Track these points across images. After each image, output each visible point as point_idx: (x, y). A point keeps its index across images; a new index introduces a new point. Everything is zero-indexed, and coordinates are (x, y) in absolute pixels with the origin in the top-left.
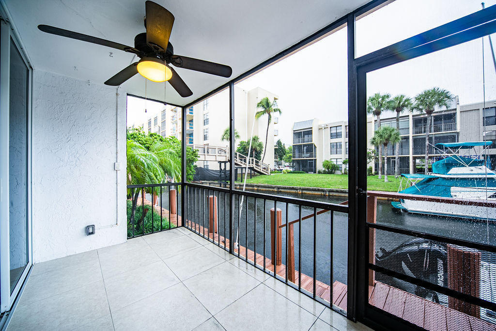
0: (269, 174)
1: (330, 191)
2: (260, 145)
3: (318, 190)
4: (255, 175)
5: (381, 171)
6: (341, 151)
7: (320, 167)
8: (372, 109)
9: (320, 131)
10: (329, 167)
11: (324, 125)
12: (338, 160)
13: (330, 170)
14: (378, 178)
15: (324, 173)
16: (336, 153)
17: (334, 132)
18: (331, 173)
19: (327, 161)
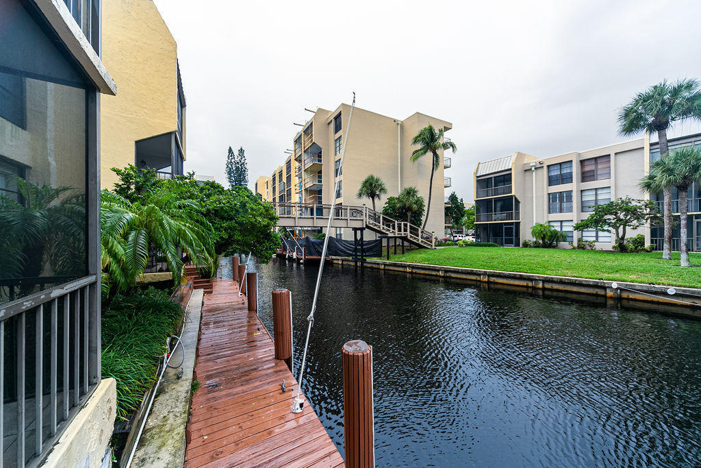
0: (434, 247)
1: (545, 281)
2: (419, 203)
3: (521, 278)
4: (410, 250)
5: (670, 243)
6: (572, 207)
7: (526, 234)
8: (646, 120)
9: (527, 173)
10: (544, 235)
11: (534, 164)
12: (564, 224)
13: (546, 240)
14: (662, 258)
15: (535, 247)
16: (561, 211)
17: (556, 174)
18: (550, 246)
19: (541, 225)
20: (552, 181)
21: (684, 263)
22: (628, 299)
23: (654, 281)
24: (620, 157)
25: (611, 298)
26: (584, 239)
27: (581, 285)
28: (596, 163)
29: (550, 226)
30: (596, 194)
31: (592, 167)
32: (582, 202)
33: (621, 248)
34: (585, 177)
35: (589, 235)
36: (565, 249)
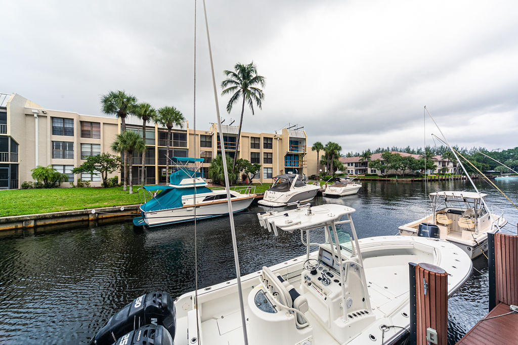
5: (127, 181)
9: (28, 118)
10: (46, 177)
11: (36, 111)
12: (66, 168)
13: (49, 181)
14: (123, 190)
15: (37, 188)
16: (64, 157)
17: (59, 126)
18: (53, 186)
19: (43, 168)
20: (55, 131)
21: (131, 192)
22: (103, 219)
23: (116, 204)
24: (106, 126)
25: (92, 220)
26: (83, 179)
27: (71, 216)
28: (92, 126)
29: (52, 169)
30: (92, 148)
31: (88, 128)
32: (82, 152)
33: (106, 185)
34: (84, 134)
35: (86, 177)
36: (66, 188)
